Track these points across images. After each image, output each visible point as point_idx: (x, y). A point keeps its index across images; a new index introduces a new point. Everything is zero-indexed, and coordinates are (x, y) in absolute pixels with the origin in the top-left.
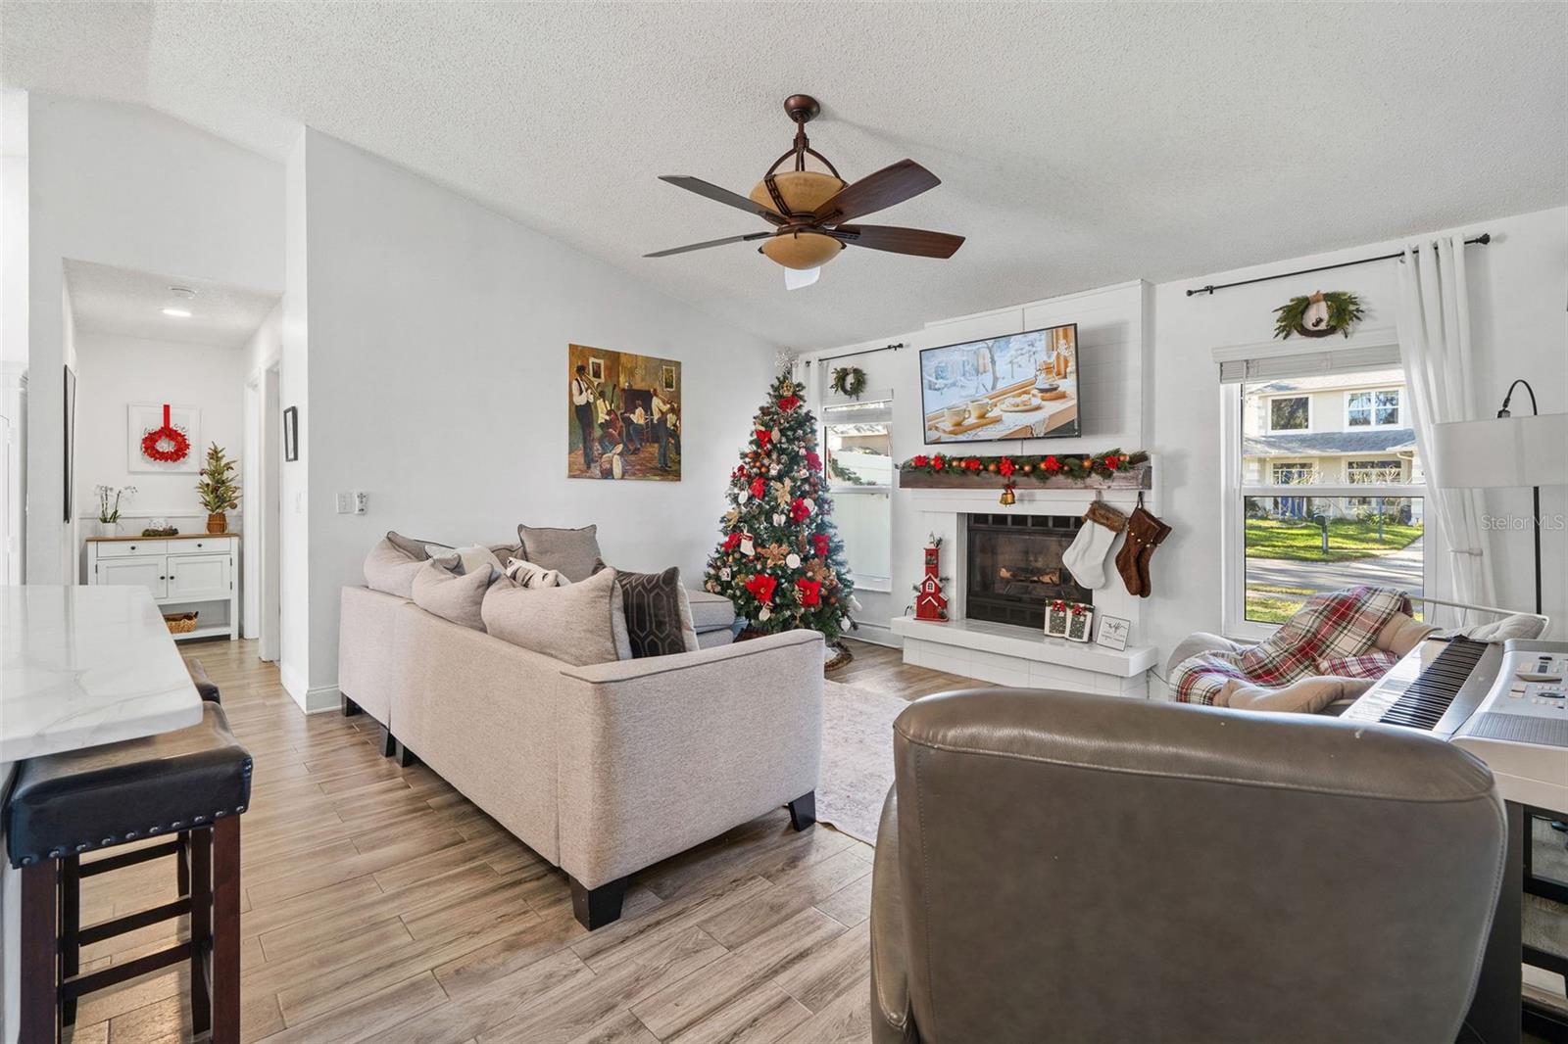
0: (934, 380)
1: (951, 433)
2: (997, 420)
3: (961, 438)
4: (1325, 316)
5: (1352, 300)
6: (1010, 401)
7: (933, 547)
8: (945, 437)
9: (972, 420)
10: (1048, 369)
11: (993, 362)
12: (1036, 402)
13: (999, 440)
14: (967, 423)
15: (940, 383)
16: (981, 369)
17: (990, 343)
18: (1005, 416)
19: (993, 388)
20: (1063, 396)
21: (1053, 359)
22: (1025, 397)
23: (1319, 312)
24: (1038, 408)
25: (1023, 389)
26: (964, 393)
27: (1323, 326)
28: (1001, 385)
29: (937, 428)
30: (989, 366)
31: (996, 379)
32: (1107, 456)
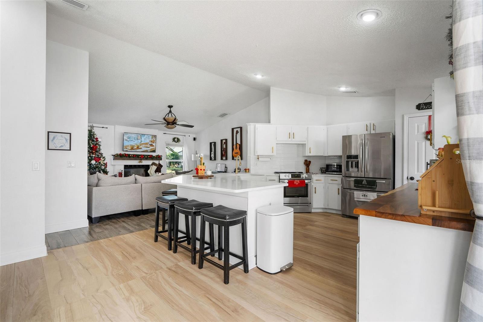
0: (127, 139)
1: (130, 149)
2: (141, 148)
3: (132, 151)
4: (176, 140)
5: (179, 139)
6: (144, 145)
7: (121, 172)
8: (128, 150)
9: (136, 148)
10: (151, 141)
11: (141, 138)
12: (149, 146)
13: (141, 152)
14: (134, 148)
15: (129, 140)
16: (138, 139)
17: (141, 135)
18: (142, 148)
19: (141, 143)
20: (153, 146)
21: (152, 140)
22: (147, 145)
23: (176, 139)
24: (149, 147)
25: (147, 144)
26: (134, 142)
27: (176, 141)
28: (142, 142)
29: (127, 148)
30: (140, 139)
31: (141, 141)
32: (157, 156)
